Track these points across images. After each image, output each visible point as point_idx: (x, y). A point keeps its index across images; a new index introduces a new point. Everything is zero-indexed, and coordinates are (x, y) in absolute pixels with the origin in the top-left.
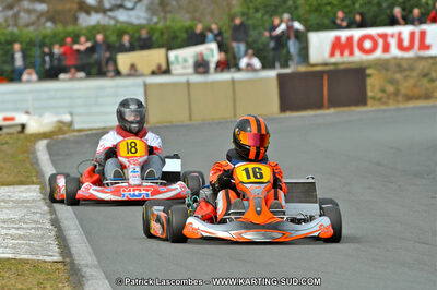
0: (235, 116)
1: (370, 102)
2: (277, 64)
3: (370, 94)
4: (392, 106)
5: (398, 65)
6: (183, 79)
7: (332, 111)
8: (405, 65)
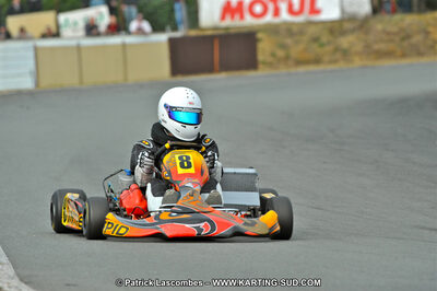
0: (126, 79)
1: (261, 66)
2: (168, 28)
3: (261, 57)
4: (283, 70)
5: (289, 30)
6: (73, 43)
7: (223, 75)
8: (295, 29)
